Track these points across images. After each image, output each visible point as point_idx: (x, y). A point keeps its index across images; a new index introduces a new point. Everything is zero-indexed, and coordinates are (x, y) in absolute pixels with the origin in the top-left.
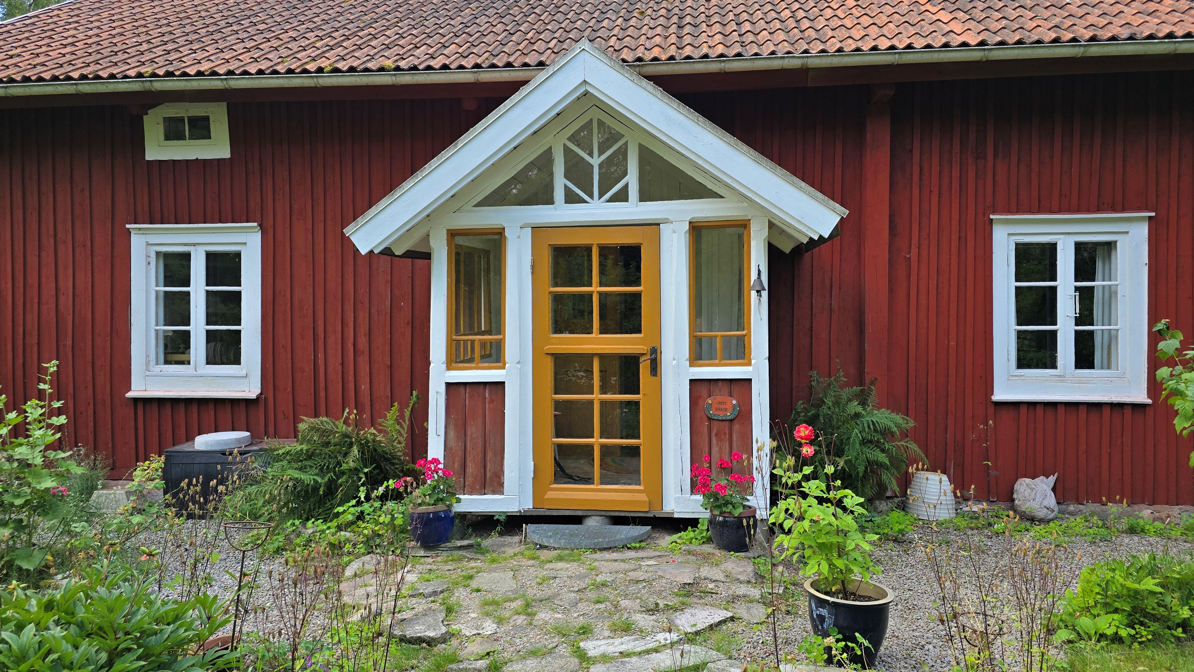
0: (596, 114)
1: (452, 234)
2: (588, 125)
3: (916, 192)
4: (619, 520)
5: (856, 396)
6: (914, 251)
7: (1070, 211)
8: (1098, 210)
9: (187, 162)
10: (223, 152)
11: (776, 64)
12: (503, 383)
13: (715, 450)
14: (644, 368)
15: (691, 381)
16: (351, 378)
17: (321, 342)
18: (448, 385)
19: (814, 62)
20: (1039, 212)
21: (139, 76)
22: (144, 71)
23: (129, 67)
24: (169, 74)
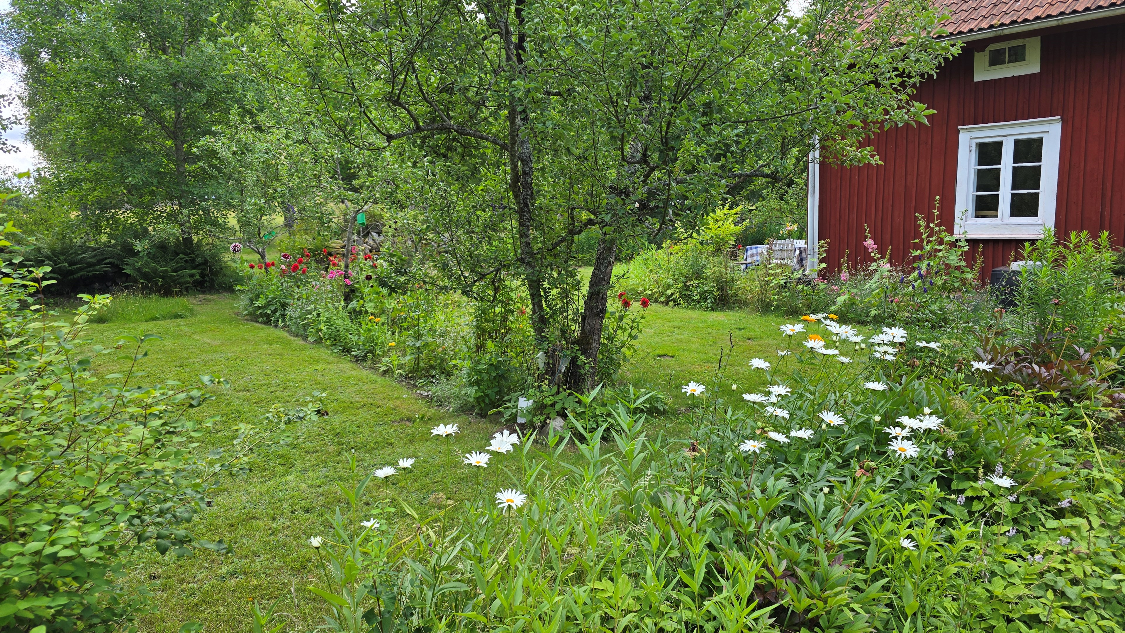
9: (1006, 79)
10: (1037, 69)
21: (992, 27)
22: (993, 23)
23: (977, 22)
24: (1014, 22)
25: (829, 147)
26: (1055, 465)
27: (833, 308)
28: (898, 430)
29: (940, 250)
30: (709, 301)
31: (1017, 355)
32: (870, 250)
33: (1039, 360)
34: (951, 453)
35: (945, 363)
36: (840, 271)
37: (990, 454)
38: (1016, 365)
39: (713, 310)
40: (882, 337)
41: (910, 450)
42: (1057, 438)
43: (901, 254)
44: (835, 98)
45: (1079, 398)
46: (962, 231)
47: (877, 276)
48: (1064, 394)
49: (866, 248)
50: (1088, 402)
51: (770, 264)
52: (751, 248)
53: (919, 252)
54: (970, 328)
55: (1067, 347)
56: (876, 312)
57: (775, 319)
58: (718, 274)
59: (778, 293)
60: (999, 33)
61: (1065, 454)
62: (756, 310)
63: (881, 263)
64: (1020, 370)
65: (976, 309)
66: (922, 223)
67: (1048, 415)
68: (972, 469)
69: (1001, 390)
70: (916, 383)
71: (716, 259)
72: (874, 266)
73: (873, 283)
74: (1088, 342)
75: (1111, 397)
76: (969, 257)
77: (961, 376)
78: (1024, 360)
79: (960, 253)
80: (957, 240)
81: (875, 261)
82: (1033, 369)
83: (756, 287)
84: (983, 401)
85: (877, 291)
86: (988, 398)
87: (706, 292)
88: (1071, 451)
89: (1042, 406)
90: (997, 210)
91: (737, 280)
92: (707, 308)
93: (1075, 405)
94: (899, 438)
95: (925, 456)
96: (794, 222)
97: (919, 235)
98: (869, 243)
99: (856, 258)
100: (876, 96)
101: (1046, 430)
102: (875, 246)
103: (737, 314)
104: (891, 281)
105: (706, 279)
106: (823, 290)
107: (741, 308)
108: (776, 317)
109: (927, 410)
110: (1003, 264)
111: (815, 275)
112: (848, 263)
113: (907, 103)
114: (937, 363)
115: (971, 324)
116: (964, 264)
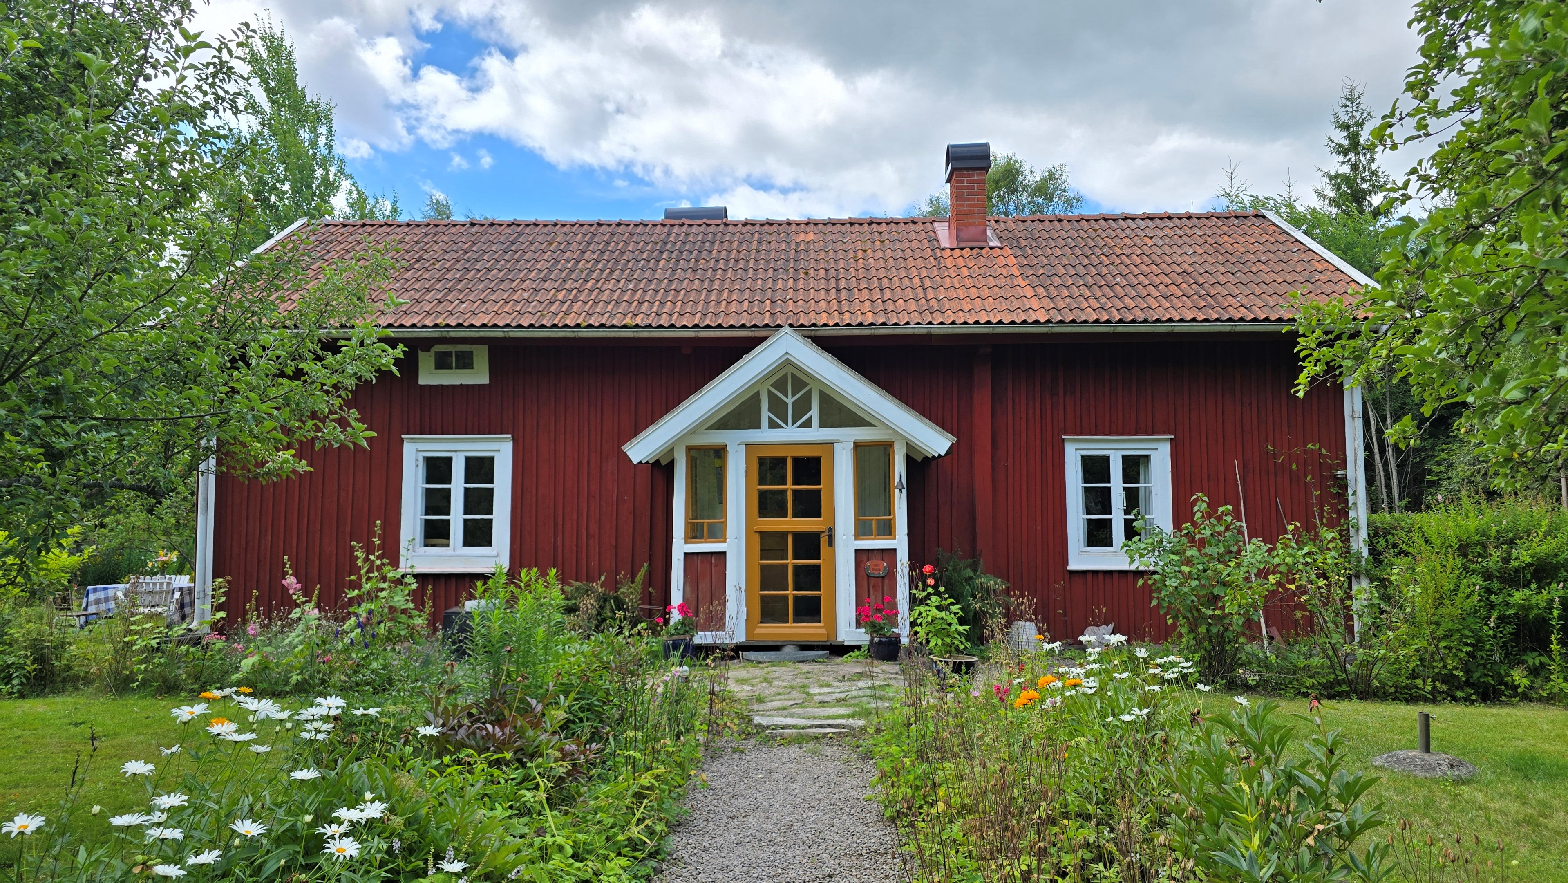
0: (790, 370)
1: (689, 449)
2: (785, 376)
3: (1010, 418)
4: (804, 647)
5: (970, 566)
6: (1010, 460)
7: (1117, 434)
8: (1136, 434)
9: (454, 387)
10: (485, 380)
11: (910, 331)
12: (725, 553)
13: (872, 597)
14: (823, 541)
15: (856, 550)
16: (584, 556)
17: (560, 528)
18: (686, 554)
19: (936, 330)
20: (1096, 434)
21: (436, 326)
22: (438, 322)
23: (420, 317)
24: (460, 325)
25: (235, 453)
26: (509, 839)
27: (235, 677)
28: (334, 827)
29: (382, 590)
30: (15, 682)
31: (470, 715)
32: (291, 592)
33: (493, 718)
34: (397, 845)
35: (391, 736)
36: (245, 622)
37: (441, 839)
38: (469, 727)
39: (22, 696)
40: (313, 710)
41: (350, 848)
42: (511, 807)
43: (333, 594)
44: (252, 404)
45: (532, 757)
46: (409, 565)
47: (301, 626)
48: (519, 756)
49: (285, 590)
50: (540, 760)
51: (133, 615)
52: (95, 590)
53: (356, 592)
54: (419, 688)
55: (520, 700)
56: (299, 677)
57: (140, 703)
58: (34, 635)
59: (145, 661)
60: (444, 334)
61: (519, 825)
62: (105, 690)
63: (307, 608)
64: (474, 733)
65: (426, 663)
66: (360, 554)
67: (502, 781)
68: (421, 863)
69: (454, 761)
70: (355, 767)
71: (30, 611)
72: (295, 614)
73: (294, 637)
74: (541, 691)
75: (561, 750)
76: (417, 597)
77: (409, 749)
78: (478, 720)
79: (407, 592)
80: (403, 576)
81: (298, 606)
82: (486, 729)
83: (106, 652)
84: (432, 776)
85: (300, 647)
86: (439, 772)
87: (9, 666)
88: (525, 820)
89: (496, 772)
90: (448, 538)
91: (70, 644)
92: (11, 693)
93: (529, 765)
94: (337, 837)
95: (366, 857)
96: (172, 548)
97: (356, 570)
98: (290, 581)
99: (270, 603)
100: (302, 396)
101: (500, 800)
102: (299, 586)
103: (70, 699)
104: (320, 631)
105: (11, 645)
106: (220, 650)
107: (77, 689)
108: (141, 698)
109: (368, 796)
110: (457, 605)
111: (207, 628)
112: (257, 610)
113: (341, 408)
114: (381, 737)
115: (419, 684)
116: (411, 605)
